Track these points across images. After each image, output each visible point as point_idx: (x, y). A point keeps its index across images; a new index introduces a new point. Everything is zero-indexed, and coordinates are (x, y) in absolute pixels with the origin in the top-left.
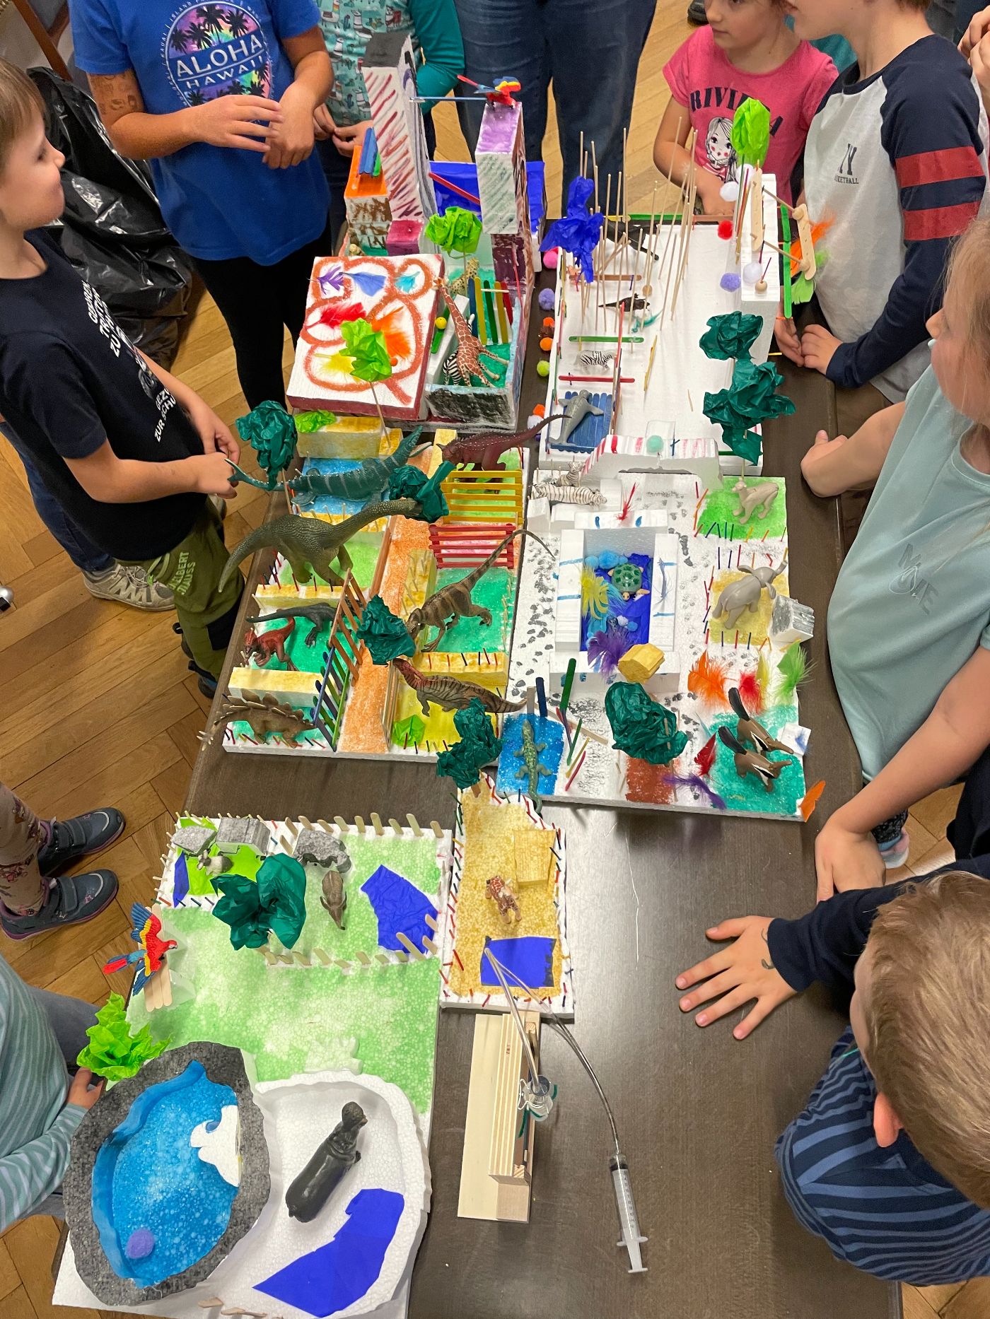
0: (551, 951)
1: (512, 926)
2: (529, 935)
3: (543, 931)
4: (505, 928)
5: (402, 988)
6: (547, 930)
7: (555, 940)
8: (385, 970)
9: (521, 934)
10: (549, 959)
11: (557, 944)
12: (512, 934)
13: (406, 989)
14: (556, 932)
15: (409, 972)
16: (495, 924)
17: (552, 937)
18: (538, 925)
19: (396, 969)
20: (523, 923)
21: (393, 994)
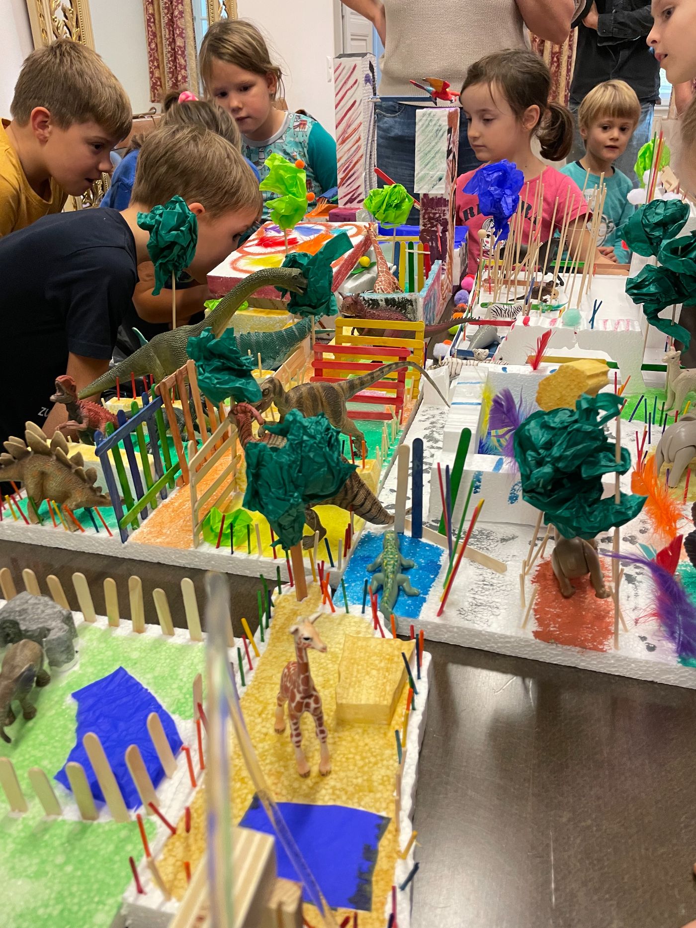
0: (378, 838)
1: (309, 782)
2: (339, 803)
3: (367, 799)
4: (296, 785)
5: (61, 867)
6: (376, 800)
7: (388, 820)
8: (45, 827)
9: (325, 798)
10: (370, 854)
11: (391, 827)
12: (306, 796)
13: (69, 869)
14: (393, 807)
15: (89, 841)
16: (279, 775)
17: (383, 814)
18: (359, 789)
19: (67, 828)
20: (331, 781)
21: (39, 874)
